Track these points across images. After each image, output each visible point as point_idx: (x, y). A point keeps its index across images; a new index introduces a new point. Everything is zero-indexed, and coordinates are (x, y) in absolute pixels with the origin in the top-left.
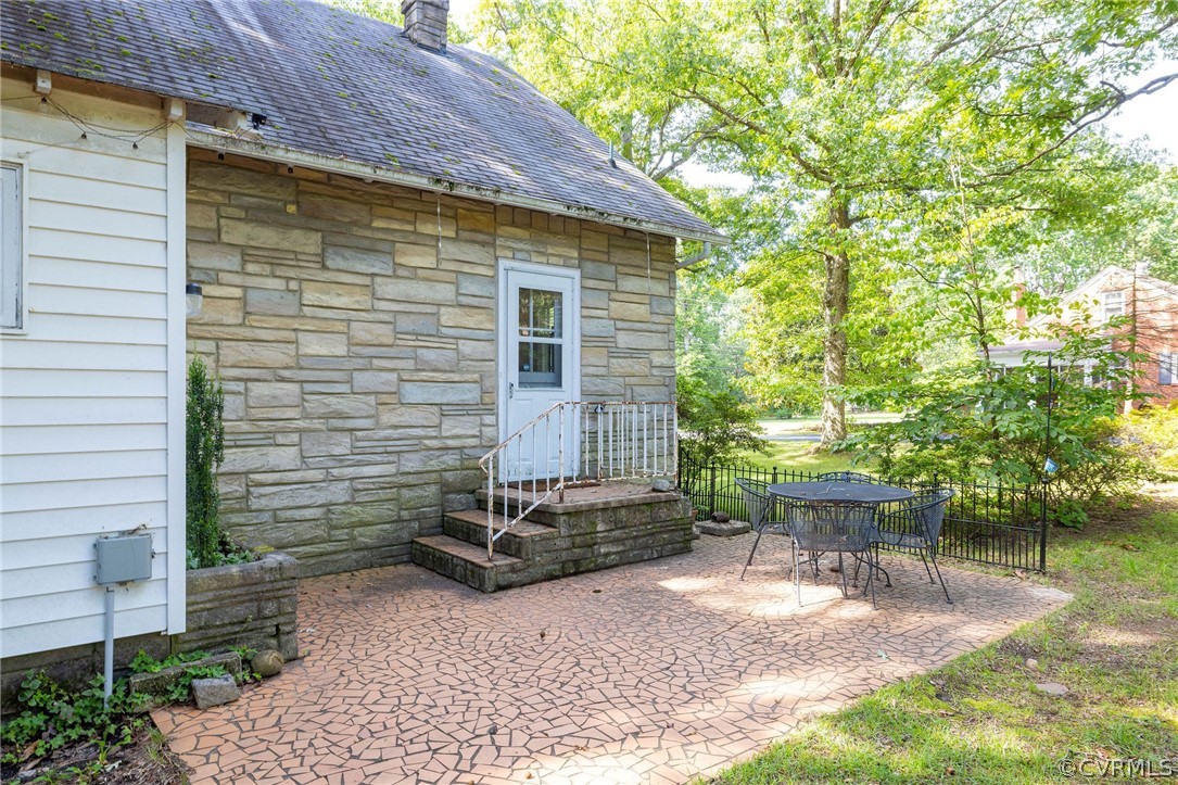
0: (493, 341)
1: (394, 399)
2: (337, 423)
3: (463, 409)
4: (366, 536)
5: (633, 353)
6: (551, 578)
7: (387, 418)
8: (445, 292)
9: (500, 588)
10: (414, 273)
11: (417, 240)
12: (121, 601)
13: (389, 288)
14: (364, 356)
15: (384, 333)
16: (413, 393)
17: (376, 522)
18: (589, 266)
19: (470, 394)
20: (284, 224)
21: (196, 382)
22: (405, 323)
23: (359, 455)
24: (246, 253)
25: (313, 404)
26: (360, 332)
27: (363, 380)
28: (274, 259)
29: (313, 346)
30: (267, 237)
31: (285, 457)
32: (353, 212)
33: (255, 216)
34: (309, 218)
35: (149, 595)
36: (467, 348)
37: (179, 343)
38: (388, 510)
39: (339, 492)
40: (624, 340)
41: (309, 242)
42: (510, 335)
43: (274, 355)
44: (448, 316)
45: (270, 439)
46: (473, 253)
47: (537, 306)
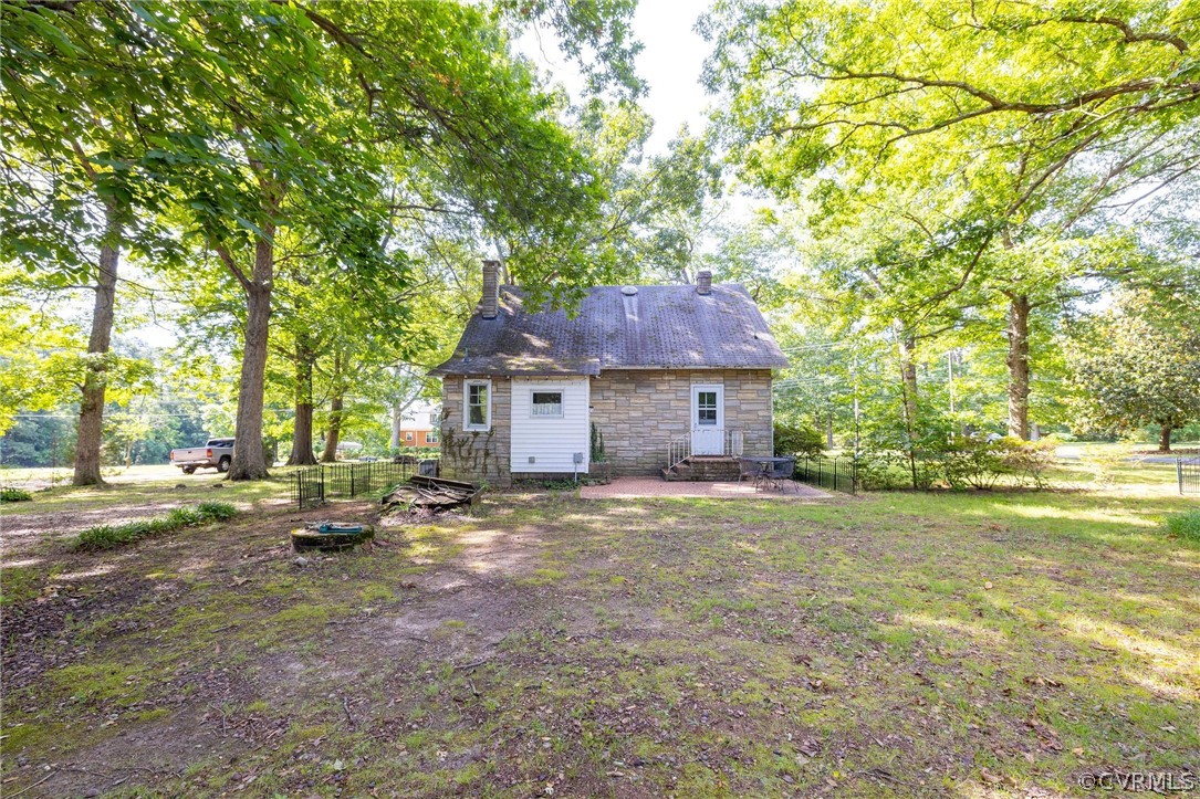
0: (689, 410)
1: (656, 428)
2: (639, 435)
3: (678, 431)
4: (647, 466)
5: (748, 412)
6: (687, 480)
7: (654, 434)
8: (673, 396)
9: (670, 481)
10: (662, 392)
11: (663, 382)
12: (578, 465)
13: (654, 397)
14: (647, 416)
15: (653, 410)
16: (661, 427)
17: (650, 464)
18: (728, 383)
19: (681, 427)
20: (625, 382)
21: (593, 426)
22: (659, 406)
23: (645, 445)
24: (616, 391)
25: (633, 429)
26: (646, 410)
27: (646, 423)
28: (623, 392)
29: (633, 414)
30: (621, 386)
31: (626, 443)
32: (645, 376)
33: (618, 382)
34: (632, 380)
35: (582, 465)
36: (679, 412)
37: (588, 418)
38: (654, 460)
39: (640, 454)
40: (744, 407)
41: (632, 386)
42: (695, 408)
43: (623, 417)
44: (672, 403)
45: (622, 438)
46: (682, 383)
47: (709, 398)
